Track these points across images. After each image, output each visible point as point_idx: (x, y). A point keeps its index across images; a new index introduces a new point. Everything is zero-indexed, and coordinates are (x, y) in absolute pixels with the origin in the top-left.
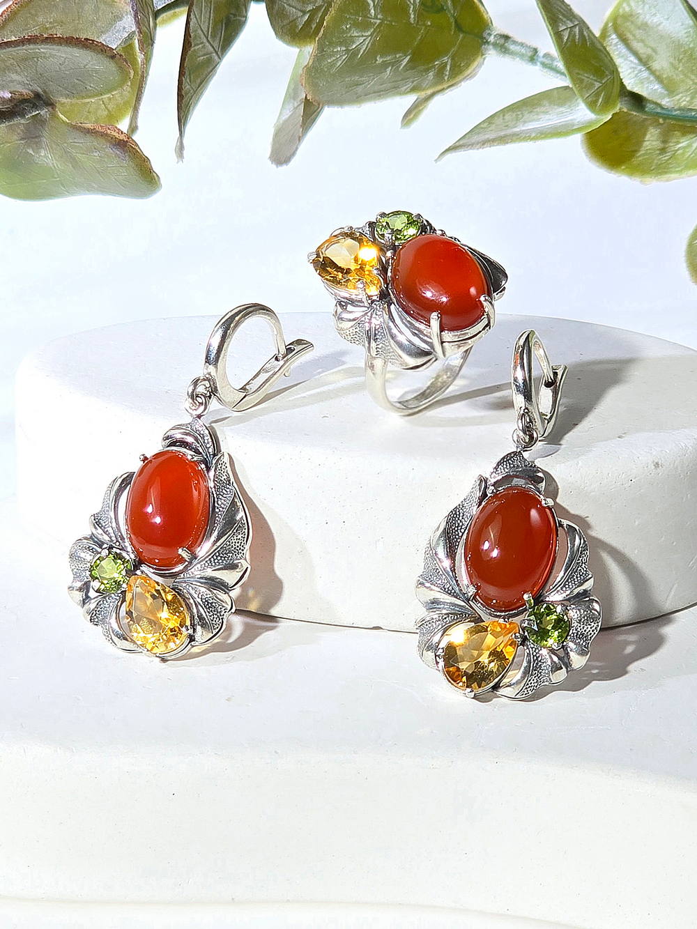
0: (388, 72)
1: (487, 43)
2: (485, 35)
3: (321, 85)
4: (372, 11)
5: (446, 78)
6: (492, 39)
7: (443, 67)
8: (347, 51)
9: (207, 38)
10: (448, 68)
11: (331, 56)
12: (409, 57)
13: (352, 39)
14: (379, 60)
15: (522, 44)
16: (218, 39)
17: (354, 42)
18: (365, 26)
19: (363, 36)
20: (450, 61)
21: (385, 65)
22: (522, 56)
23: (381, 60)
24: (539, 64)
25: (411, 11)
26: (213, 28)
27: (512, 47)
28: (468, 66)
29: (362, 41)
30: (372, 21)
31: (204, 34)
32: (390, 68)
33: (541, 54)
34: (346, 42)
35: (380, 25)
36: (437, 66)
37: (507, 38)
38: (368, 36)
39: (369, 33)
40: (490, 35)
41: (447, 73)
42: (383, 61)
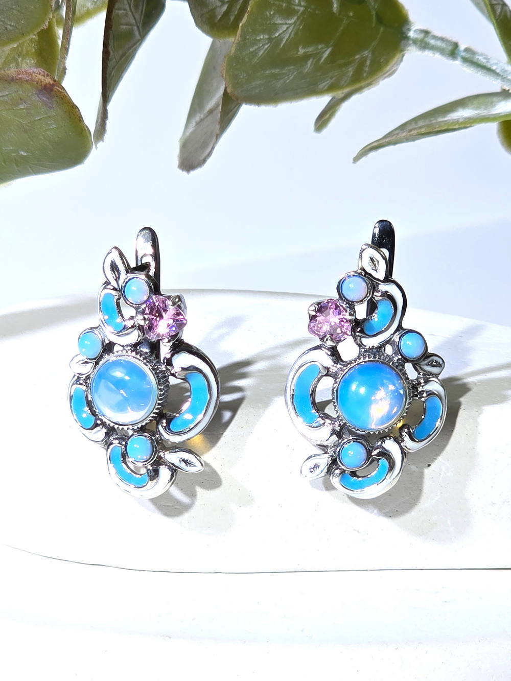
0: (309, 65)
1: (407, 38)
2: (404, 30)
3: (242, 77)
5: (365, 75)
6: (411, 34)
7: (363, 62)
8: (270, 40)
10: (368, 63)
11: (253, 44)
12: (330, 49)
13: (275, 27)
14: (301, 51)
15: (442, 39)
17: (277, 30)
18: (288, 12)
19: (286, 24)
20: (370, 55)
21: (306, 57)
22: (442, 51)
24: (459, 58)
25: (333, 1)
27: (432, 42)
28: (387, 62)
29: (286, 28)
30: (296, 8)
32: (311, 61)
33: (462, 47)
34: (270, 29)
35: (304, 12)
36: (357, 61)
37: (426, 33)
38: (291, 24)
39: (292, 21)
41: (367, 69)
42: (304, 53)
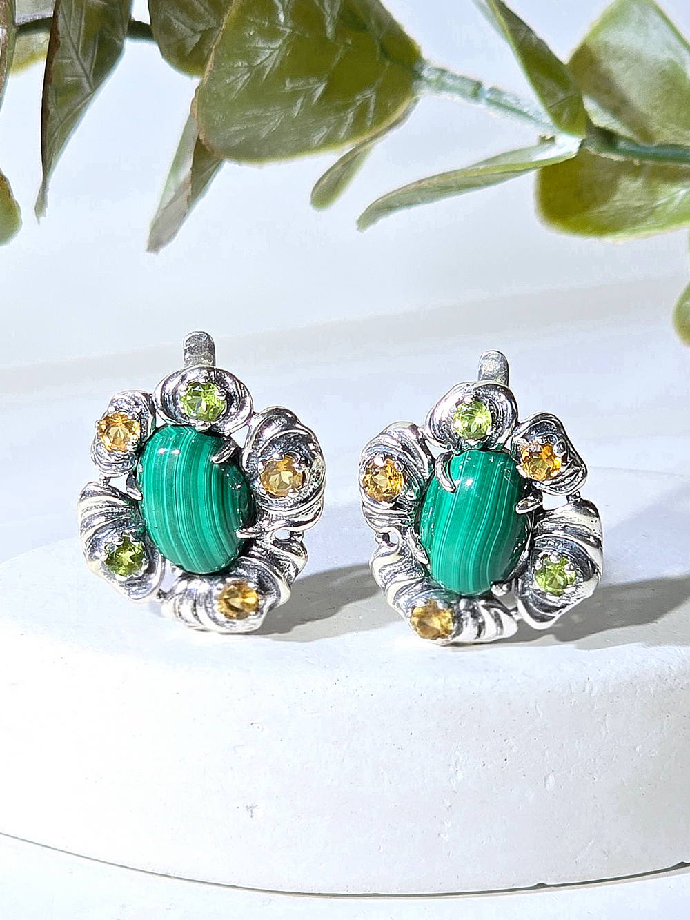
0: (299, 106)
1: (420, 77)
2: (416, 68)
3: (217, 119)
4: (282, 17)
5: (369, 124)
6: (425, 73)
7: (365, 106)
8: (250, 67)
9: (77, 53)
10: (372, 107)
11: (230, 73)
12: (324, 85)
13: (256, 53)
14: (289, 85)
15: (463, 78)
16: (90, 59)
17: (257, 55)
18: (271, 33)
19: (269, 48)
20: (374, 97)
21: (294, 94)
22: (462, 93)
23: (291, 86)
24: (483, 101)
25: (327, 24)
26: (85, 42)
27: (450, 82)
28: (396, 106)
29: (269, 53)
30: (281, 29)
31: (74, 46)
32: (301, 100)
33: (487, 87)
34: (250, 55)
35: (290, 36)
36: (358, 103)
37: (443, 71)
38: (275, 49)
39: (277, 45)
40: (422, 69)
41: (370, 116)
42: (292, 88)
